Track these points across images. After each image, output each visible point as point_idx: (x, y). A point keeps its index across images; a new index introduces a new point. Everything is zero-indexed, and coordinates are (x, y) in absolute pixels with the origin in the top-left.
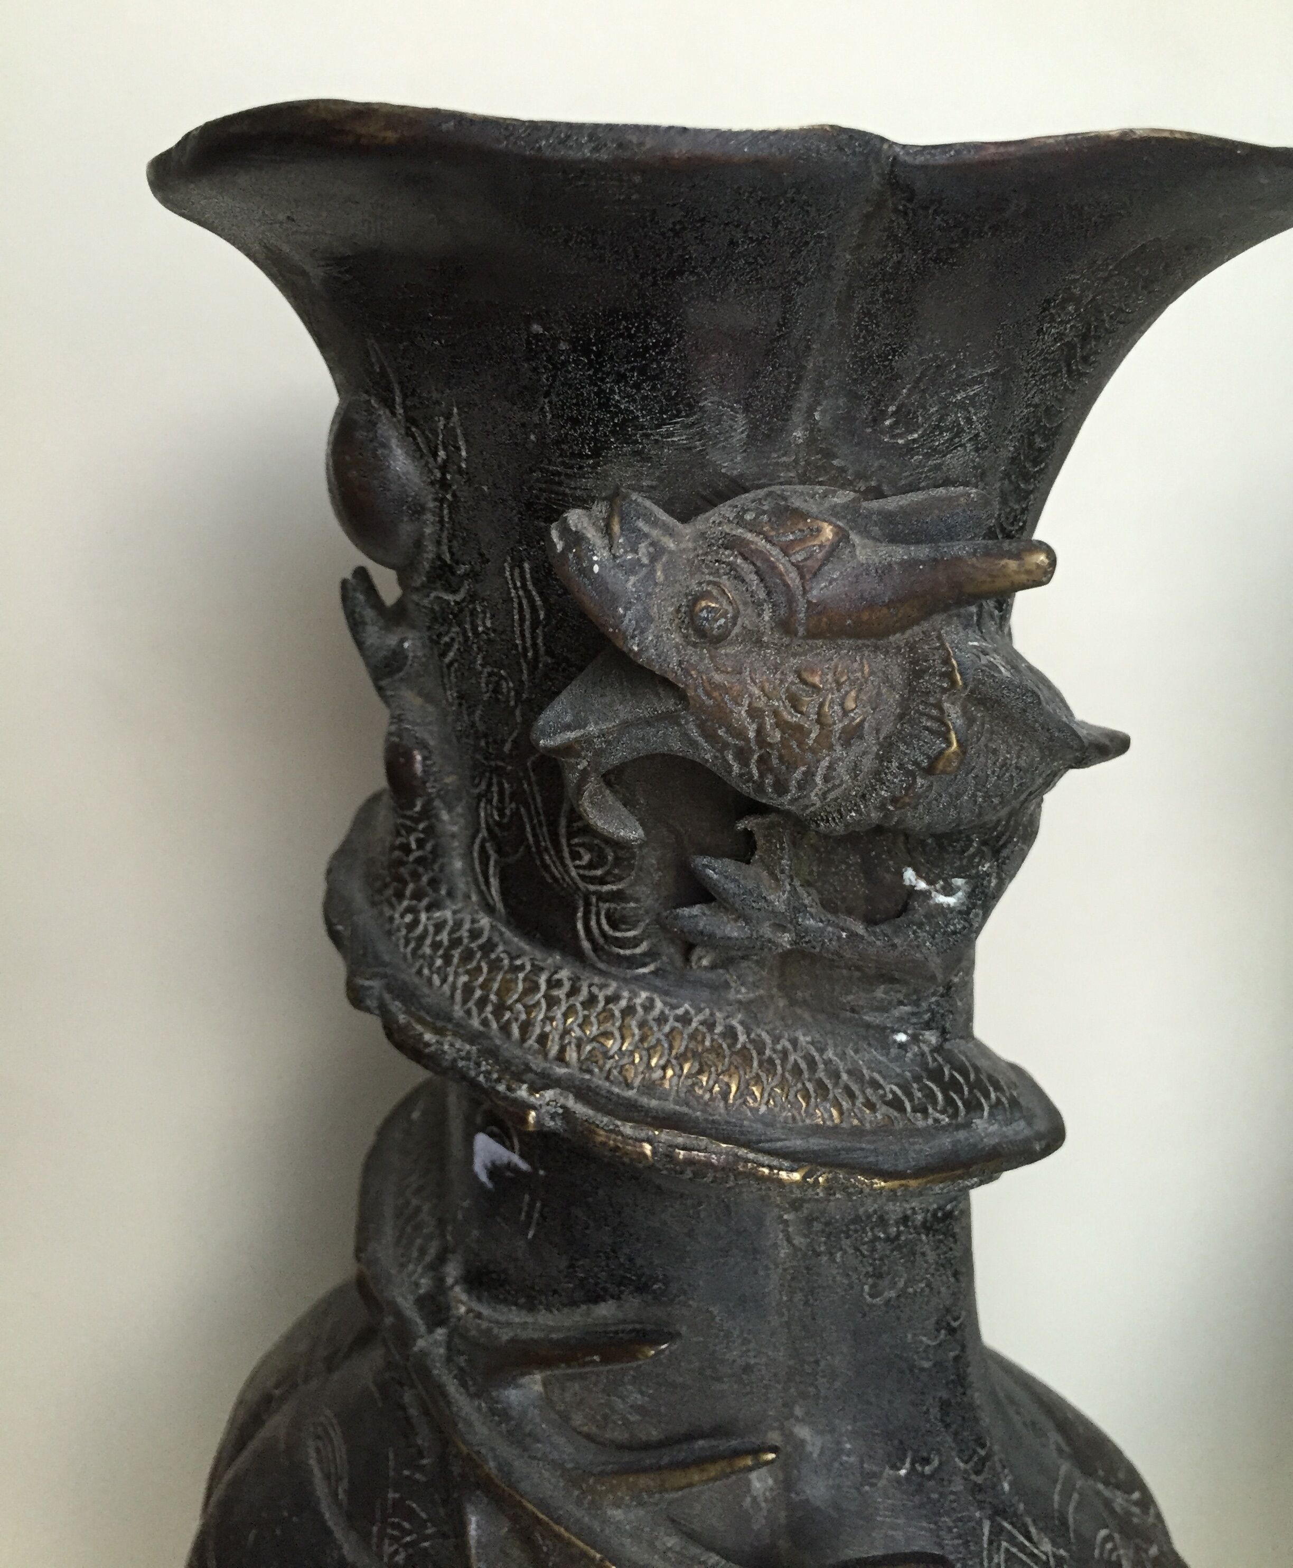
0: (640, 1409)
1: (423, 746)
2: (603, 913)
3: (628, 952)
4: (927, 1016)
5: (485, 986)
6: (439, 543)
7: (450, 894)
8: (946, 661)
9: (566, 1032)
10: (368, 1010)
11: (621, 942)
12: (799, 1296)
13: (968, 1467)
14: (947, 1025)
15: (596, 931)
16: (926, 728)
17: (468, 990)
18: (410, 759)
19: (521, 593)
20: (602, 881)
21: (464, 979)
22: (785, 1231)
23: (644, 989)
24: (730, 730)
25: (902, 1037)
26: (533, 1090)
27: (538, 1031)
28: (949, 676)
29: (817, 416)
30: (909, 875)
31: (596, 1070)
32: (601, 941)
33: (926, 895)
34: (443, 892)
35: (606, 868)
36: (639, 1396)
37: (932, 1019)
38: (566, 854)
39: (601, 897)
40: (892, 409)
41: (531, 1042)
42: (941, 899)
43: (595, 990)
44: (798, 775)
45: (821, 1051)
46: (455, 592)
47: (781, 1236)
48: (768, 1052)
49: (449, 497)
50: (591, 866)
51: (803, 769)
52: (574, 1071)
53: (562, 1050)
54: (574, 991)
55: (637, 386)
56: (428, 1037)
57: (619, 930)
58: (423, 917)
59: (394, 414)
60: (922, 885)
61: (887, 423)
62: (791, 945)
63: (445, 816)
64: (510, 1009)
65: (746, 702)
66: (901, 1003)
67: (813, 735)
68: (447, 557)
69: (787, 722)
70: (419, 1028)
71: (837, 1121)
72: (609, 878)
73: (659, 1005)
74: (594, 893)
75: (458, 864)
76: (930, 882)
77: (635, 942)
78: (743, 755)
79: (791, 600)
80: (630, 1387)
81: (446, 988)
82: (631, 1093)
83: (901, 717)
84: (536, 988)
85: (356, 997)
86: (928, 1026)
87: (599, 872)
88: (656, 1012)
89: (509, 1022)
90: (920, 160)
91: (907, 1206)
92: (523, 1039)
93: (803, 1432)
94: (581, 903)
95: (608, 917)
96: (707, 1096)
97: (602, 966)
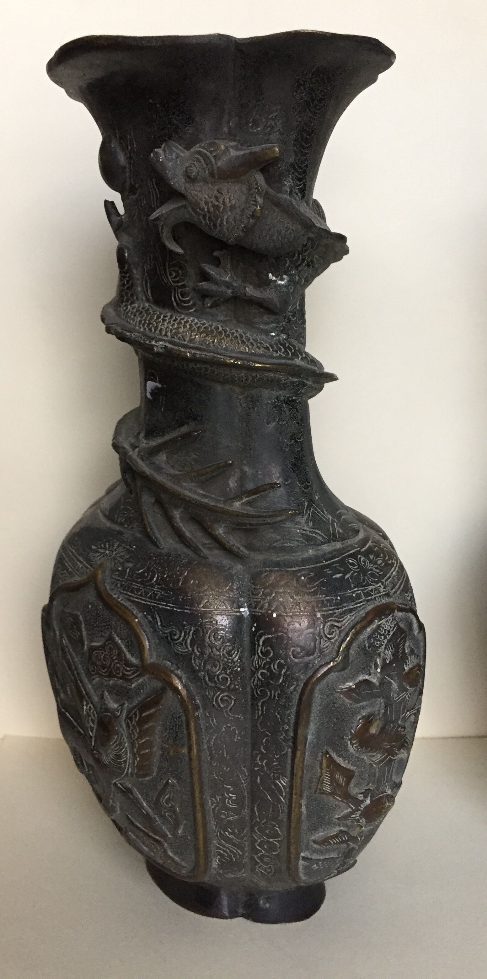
0: (194, 460)
1: (128, 248)
2: (179, 292)
3: (187, 305)
4: (282, 328)
5: (145, 320)
6: (130, 179)
7: (137, 299)
8: (257, 184)
9: (167, 327)
10: (111, 334)
11: (185, 302)
12: (244, 424)
13: (302, 486)
14: (290, 333)
15: (178, 299)
16: (252, 204)
17: (140, 321)
18: (124, 253)
19: (153, 189)
20: (178, 282)
21: (139, 319)
22: (240, 403)
23: (192, 316)
24: (200, 209)
25: (273, 334)
26: (156, 342)
27: (159, 329)
28: (257, 188)
29: (231, 124)
30: (270, 275)
31: (176, 337)
32: (179, 302)
33: (275, 281)
34: (135, 298)
35: (180, 277)
36: (194, 456)
37: (284, 330)
38: (168, 274)
39: (179, 287)
40: (251, 120)
41: (157, 332)
42: (280, 282)
43: (177, 317)
44: (219, 221)
45: (245, 334)
46: (135, 194)
47: (238, 404)
48: (228, 333)
49: (132, 162)
50: (175, 277)
51: (220, 219)
52: (169, 338)
53: (166, 332)
54: (171, 317)
55: (178, 116)
56: (128, 334)
57: (184, 298)
58: (129, 307)
59: (116, 137)
60: (274, 278)
61: (251, 125)
62: (232, 294)
63: (135, 272)
64: (152, 324)
65: (204, 200)
66: (272, 322)
67: (222, 208)
68: (133, 183)
69: (215, 205)
70: (125, 332)
71: (247, 351)
72: (181, 280)
73: (196, 320)
74: (177, 286)
75: (139, 289)
76: (277, 277)
77: (188, 301)
78: (204, 216)
79: (213, 167)
80: (192, 453)
81: (134, 323)
82: (186, 343)
83: (246, 203)
84: (160, 318)
85: (108, 330)
86: (282, 332)
87: (177, 279)
88: (195, 322)
89: (151, 327)
90: (243, 42)
91: (278, 393)
92: (155, 331)
93: (246, 469)
94: (173, 291)
95: (181, 293)
96: (208, 343)
97: (179, 310)
